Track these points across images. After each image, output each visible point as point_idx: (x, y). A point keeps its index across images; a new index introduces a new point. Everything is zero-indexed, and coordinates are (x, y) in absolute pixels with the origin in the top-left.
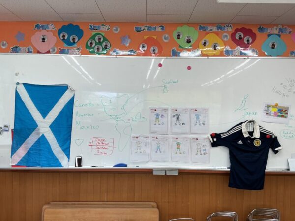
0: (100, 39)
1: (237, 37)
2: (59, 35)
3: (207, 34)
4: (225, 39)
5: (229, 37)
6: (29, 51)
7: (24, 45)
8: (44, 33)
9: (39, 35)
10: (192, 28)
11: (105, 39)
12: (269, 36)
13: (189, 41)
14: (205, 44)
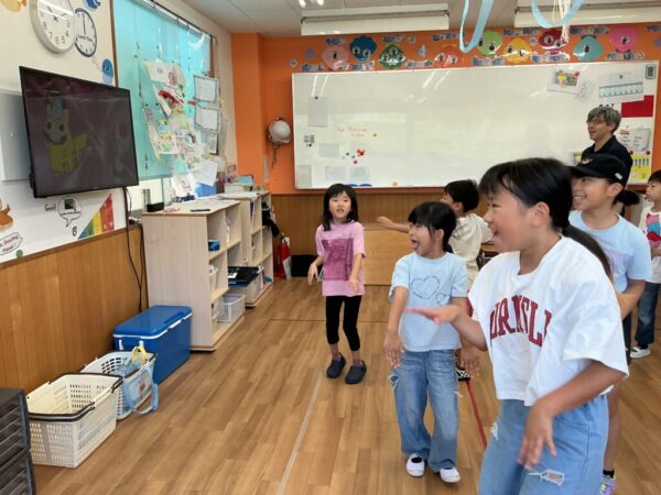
0: (394, 52)
1: (546, 41)
2: (351, 49)
3: (512, 39)
4: (532, 44)
5: (537, 41)
6: (320, 70)
7: (315, 63)
8: (335, 48)
9: (331, 50)
10: (496, 34)
11: (400, 51)
12: (583, 37)
13: (492, 48)
14: (510, 51)
